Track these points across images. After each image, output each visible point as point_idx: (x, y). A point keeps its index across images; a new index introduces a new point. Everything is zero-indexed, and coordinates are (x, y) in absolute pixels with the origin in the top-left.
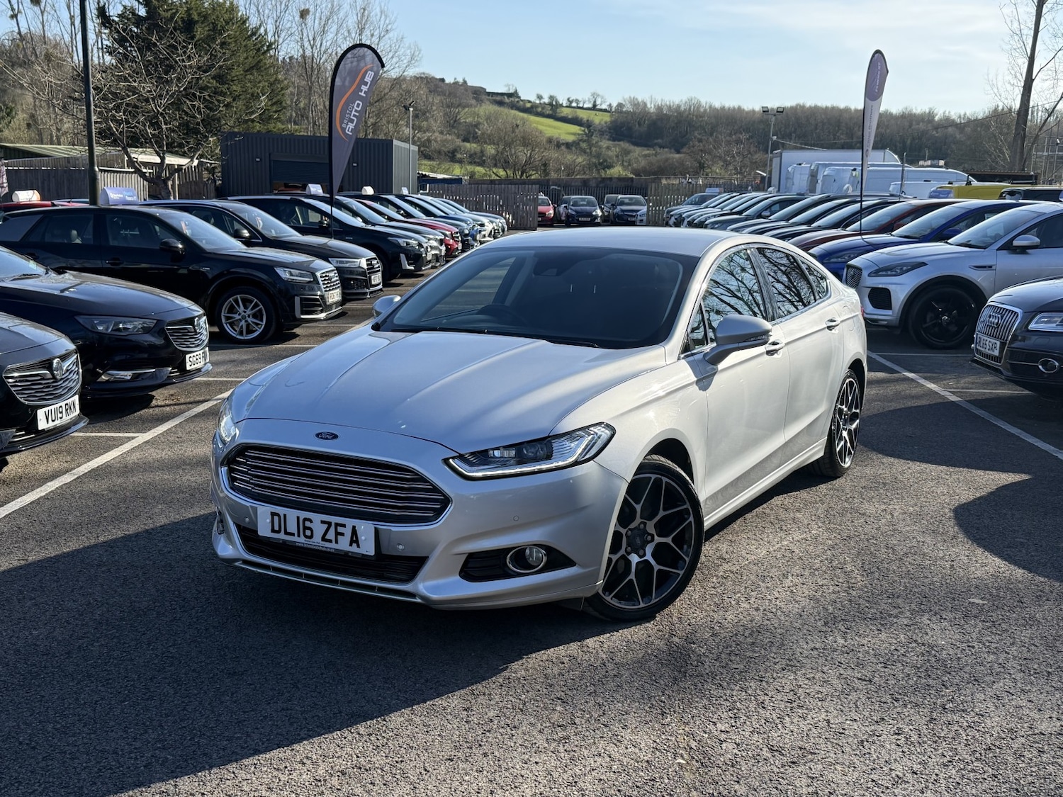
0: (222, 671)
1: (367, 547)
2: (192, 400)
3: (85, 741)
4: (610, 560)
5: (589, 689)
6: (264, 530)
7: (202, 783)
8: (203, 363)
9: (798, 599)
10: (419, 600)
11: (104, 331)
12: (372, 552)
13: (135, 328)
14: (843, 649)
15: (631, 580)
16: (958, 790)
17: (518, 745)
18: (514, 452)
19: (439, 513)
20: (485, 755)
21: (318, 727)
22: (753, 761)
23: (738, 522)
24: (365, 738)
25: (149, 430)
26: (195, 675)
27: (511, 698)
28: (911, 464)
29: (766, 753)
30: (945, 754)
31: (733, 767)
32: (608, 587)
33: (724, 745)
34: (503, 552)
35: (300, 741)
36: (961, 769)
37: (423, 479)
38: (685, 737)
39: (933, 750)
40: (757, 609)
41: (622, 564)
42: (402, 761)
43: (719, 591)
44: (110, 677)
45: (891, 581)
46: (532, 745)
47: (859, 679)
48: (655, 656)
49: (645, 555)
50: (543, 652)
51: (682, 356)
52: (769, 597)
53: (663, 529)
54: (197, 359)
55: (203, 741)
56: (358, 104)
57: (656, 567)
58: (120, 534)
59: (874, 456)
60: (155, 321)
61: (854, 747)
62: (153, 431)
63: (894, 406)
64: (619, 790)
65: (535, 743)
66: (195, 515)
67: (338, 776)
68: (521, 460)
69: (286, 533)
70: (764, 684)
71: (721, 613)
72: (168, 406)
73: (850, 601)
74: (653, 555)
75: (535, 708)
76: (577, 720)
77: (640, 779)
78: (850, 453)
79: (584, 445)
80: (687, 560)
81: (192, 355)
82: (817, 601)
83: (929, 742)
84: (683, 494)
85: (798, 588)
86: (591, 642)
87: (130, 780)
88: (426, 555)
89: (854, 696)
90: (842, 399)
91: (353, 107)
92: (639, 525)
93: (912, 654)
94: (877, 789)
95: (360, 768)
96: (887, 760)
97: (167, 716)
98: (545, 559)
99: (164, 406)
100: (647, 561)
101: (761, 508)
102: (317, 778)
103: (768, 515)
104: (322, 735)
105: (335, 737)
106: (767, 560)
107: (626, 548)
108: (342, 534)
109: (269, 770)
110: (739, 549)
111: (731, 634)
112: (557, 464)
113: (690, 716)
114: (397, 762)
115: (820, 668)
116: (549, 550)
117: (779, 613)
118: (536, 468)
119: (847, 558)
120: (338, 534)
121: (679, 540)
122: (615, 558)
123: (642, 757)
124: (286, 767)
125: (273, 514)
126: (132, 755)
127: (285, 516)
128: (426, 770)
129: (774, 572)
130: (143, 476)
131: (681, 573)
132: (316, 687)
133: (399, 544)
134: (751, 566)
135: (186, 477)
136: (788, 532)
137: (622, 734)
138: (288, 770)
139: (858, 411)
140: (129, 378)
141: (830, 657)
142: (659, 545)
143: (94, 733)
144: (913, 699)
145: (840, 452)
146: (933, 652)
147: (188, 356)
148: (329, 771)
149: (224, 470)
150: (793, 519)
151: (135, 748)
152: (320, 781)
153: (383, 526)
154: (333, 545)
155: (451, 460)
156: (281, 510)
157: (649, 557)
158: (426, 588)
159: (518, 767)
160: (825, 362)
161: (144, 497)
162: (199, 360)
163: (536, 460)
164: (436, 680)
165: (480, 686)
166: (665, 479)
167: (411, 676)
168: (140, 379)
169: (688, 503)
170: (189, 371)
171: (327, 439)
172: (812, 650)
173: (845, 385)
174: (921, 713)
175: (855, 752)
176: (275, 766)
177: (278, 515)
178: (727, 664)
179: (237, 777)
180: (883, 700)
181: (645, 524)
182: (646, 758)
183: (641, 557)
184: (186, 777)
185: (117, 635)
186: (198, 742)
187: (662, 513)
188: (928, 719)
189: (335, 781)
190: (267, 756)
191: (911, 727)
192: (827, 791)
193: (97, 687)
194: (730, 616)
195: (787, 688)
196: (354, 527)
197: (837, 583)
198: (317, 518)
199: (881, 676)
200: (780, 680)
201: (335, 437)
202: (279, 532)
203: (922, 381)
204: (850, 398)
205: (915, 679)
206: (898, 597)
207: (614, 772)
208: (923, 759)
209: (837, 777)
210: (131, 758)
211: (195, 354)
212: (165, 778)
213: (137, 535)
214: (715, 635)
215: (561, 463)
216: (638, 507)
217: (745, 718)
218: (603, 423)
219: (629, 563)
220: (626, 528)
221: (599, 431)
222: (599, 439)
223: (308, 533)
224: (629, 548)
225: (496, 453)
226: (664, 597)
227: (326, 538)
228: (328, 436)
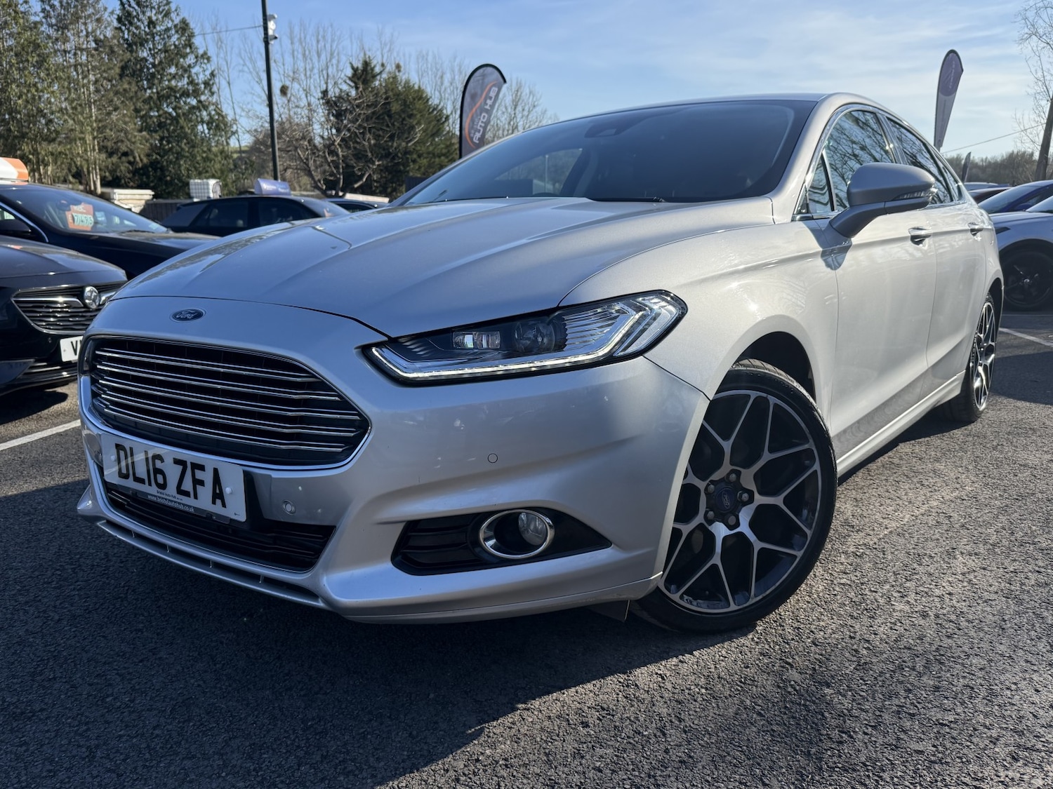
1: (236, 507)
4: (676, 534)
9: (986, 596)
10: (320, 604)
12: (242, 516)
15: (715, 566)
18: (498, 338)
19: (352, 444)
32: (674, 578)
34: (472, 520)
37: (323, 386)
40: (924, 615)
41: (699, 537)
43: (854, 578)
49: (737, 524)
50: (555, 695)
51: (798, 217)
52: (937, 592)
53: (767, 482)
56: (484, 117)
57: (758, 545)
68: (511, 351)
69: (136, 479)
71: (866, 620)
74: (752, 525)
78: (985, 394)
79: (628, 328)
80: (809, 533)
82: (1020, 601)
84: (803, 425)
85: (979, 576)
86: (643, 675)
88: (333, 525)
90: (981, 326)
91: (480, 119)
92: (729, 475)
98: (551, 534)
100: (741, 534)
106: (916, 528)
107: (706, 513)
108: (202, 483)
110: (870, 512)
112: (573, 359)
116: (558, 517)
117: (964, 623)
118: (535, 364)
120: (197, 482)
121: (795, 501)
122: (686, 529)
125: (117, 446)
127: (131, 448)
129: (932, 548)
131: (799, 554)
133: (286, 503)
134: (895, 538)
136: (933, 489)
139: (993, 344)
142: (761, 508)
145: (977, 391)
150: (934, 471)
153: (260, 470)
154: (190, 501)
155: (374, 350)
156: (125, 439)
157: (744, 528)
158: (332, 584)
163: (535, 350)
166: (773, 400)
169: (811, 441)
171: (186, 319)
173: (984, 310)
177: (124, 447)
178: (898, 739)
181: (738, 474)
183: (730, 527)
187: (767, 456)
194: (881, 628)
196: (216, 471)
198: (169, 452)
201: (198, 315)
202: (126, 477)
203: (1018, 334)
204: (988, 326)
214: (862, 666)
215: (582, 358)
216: (727, 446)
218: (667, 293)
219: (710, 537)
220: (703, 479)
221: (656, 304)
222: (654, 319)
223: (160, 478)
224: (711, 514)
225: (469, 340)
226: (769, 594)
227: (182, 488)
228: (188, 316)
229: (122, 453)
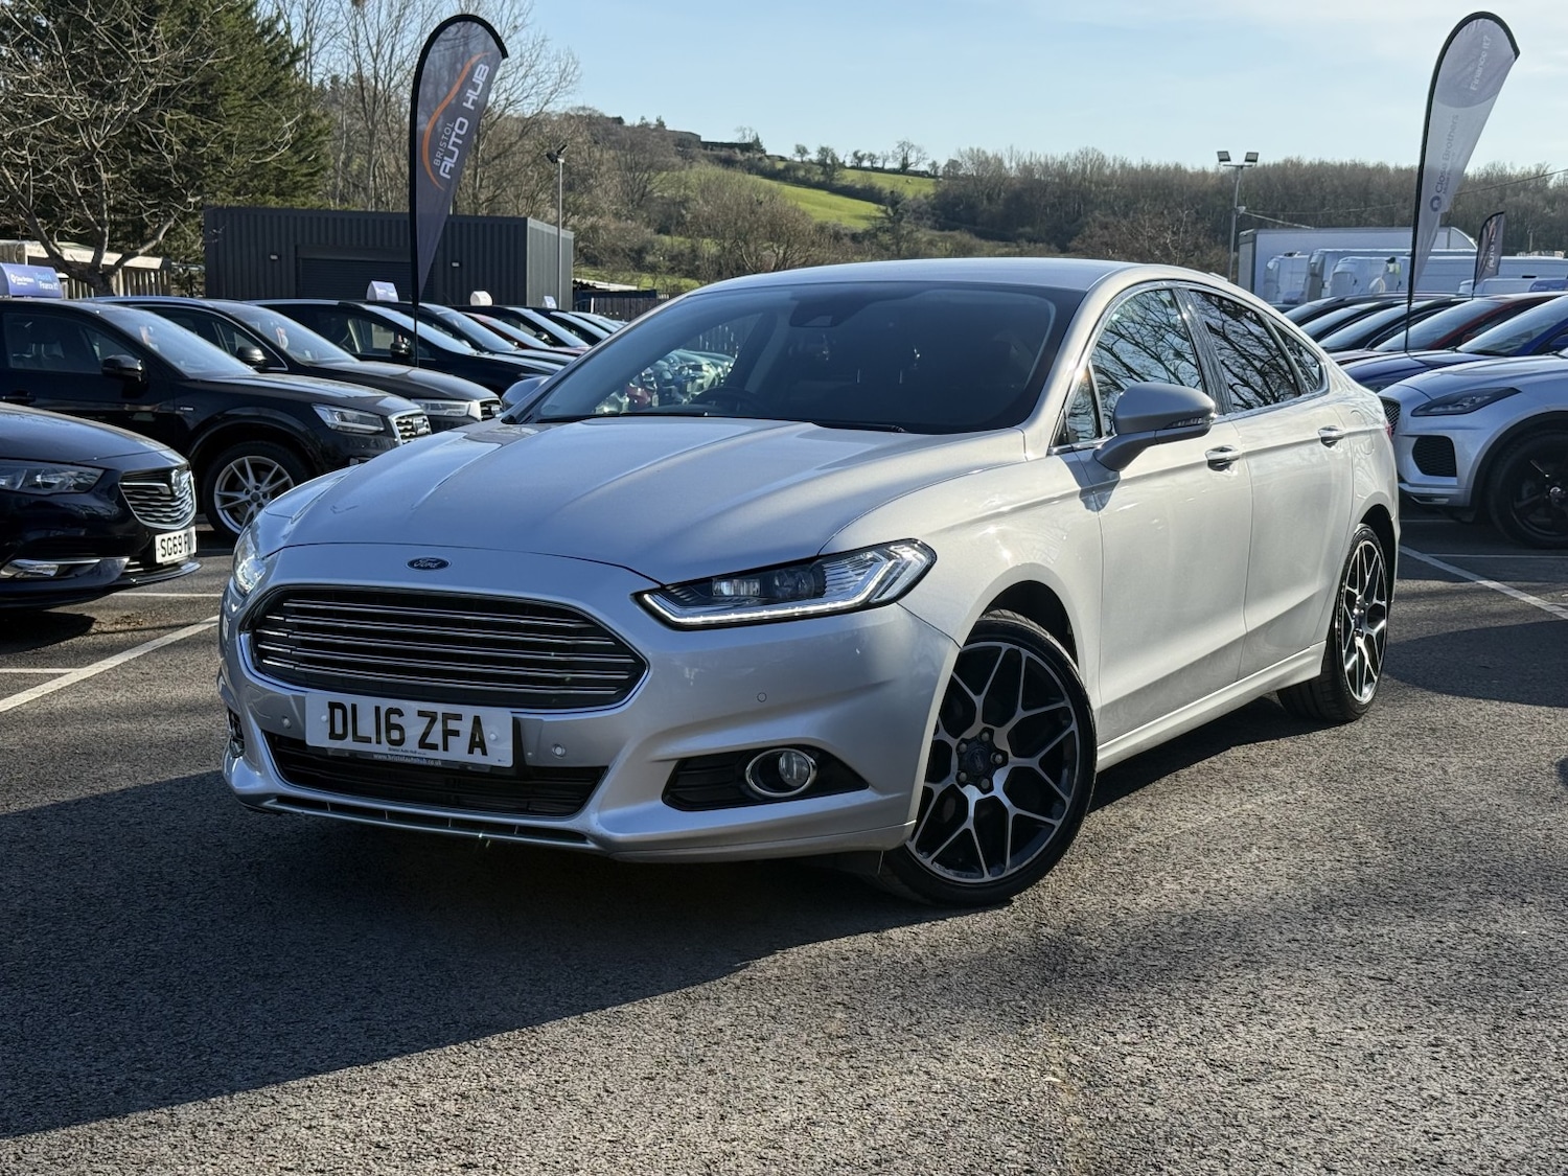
0: (245, 972)
1: (501, 753)
2: (165, 623)
3: (7, 1062)
4: (927, 794)
5: (892, 991)
6: (317, 735)
7: (217, 1111)
8: (185, 553)
9: (1269, 877)
10: (591, 845)
11: (9, 488)
12: (508, 762)
13: (62, 484)
14: (1345, 940)
15: (967, 831)
16: (1538, 1113)
17: (768, 1060)
18: (757, 586)
19: (625, 688)
20: (711, 1072)
21: (417, 1040)
22: (1179, 1078)
23: (1164, 780)
24: (500, 1053)
25: (89, 664)
26: (196, 978)
27: (755, 1003)
28: (1484, 703)
29: (1201, 1068)
30: (1518, 1069)
31: (1142, 1086)
32: (925, 842)
33: (1128, 1060)
34: (741, 757)
35: (387, 1057)
36: (1545, 1089)
37: (598, 629)
38: (1061, 1051)
39: (1496, 1065)
40: (1194, 891)
41: (950, 806)
42: (565, 1081)
43: (1126, 868)
44: (47, 982)
45: (1437, 855)
46: (793, 1060)
47: (1370, 978)
48: (1010, 951)
49: (991, 788)
50: (811, 945)
51: (1055, 450)
52: (1216, 876)
53: (1023, 741)
54: (174, 544)
55: (216, 1060)
56: (462, 124)
57: (1013, 811)
58: (47, 802)
59: (1417, 693)
60: (100, 472)
61: (1357, 1061)
62: (96, 665)
63: (1456, 627)
64: (943, 1115)
65: (798, 1058)
66: (181, 776)
67: (456, 1100)
68: (768, 598)
69: (356, 738)
70: (1202, 984)
71: (1130, 896)
72: (120, 632)
73: (1362, 880)
74: (1008, 790)
75: (798, 1016)
76: (871, 1030)
77: (980, 1101)
78: (1370, 679)
79: (880, 576)
80: (1068, 800)
81: (166, 536)
82: (1302, 881)
83: (1490, 1056)
84: (1058, 681)
85: (1269, 864)
86: (896, 933)
87: (91, 1109)
88: (605, 764)
89: (1361, 999)
90: (1353, 576)
91: (453, 129)
92: (981, 734)
93: (1467, 947)
94: (1395, 1113)
95: (494, 1090)
96: (1415, 1077)
97: (150, 1029)
98: (813, 774)
99: (113, 633)
100: (995, 798)
101: (1206, 762)
102: (419, 1102)
103: (1220, 771)
104: (424, 1050)
105: (448, 1052)
106: (1215, 828)
107: (959, 774)
108: (456, 733)
109: (334, 1094)
111: (1145, 923)
112: (833, 606)
113: (1069, 1025)
114: (557, 1082)
115: (1301, 965)
116: (820, 756)
117: (1233, 895)
118: (797, 610)
119: (1359, 827)
120: (447, 733)
121: (1054, 764)
122: (937, 789)
123: (984, 1074)
124: (363, 1090)
125: (333, 706)
126: (92, 1078)
127: (354, 707)
128: (607, 1091)
129: (1226, 844)
130: (83, 724)
131: (1058, 823)
132: (412, 991)
133: (556, 746)
134: (1186, 836)
135: (162, 726)
136: (1253, 794)
137: (949, 1047)
138: (368, 1094)
139: (1384, 603)
140: (52, 573)
141: (1321, 950)
142: (1017, 771)
143: (24, 1051)
144: (1465, 1002)
145: (1352, 673)
146: (1506, 944)
147: (158, 538)
148: (440, 1094)
149: (245, 637)
150: (1265, 776)
151: (99, 1070)
152: (424, 1106)
153: (529, 716)
154: (440, 755)
155: (646, 597)
156: (347, 699)
157: (998, 792)
158: (602, 822)
159: (768, 1087)
160: (1318, 496)
161: (87, 753)
162: (179, 548)
163: (796, 597)
164: (622, 982)
165: (700, 989)
166: (1025, 653)
167: (579, 976)
168: (72, 576)
169: (1067, 698)
170: (161, 566)
171: (428, 568)
172: (1289, 941)
173: (1358, 551)
174: (1479, 1020)
175: (1358, 1068)
176: (344, 1089)
177: (341, 706)
179: (278, 1102)
180: (1412, 1004)
181: (991, 732)
182: (991, 1076)
183: (984, 792)
184: (190, 1104)
185: (54, 929)
186: (208, 1061)
187: (1021, 714)
188: (1491, 1027)
189: (450, 1106)
190: (330, 1077)
191: (1459, 1037)
192: (1306, 1115)
193: (23, 994)
194: (1144, 900)
195: (1243, 990)
196: (477, 721)
197: (1339, 858)
198: (411, 707)
199: (1410, 975)
200: (1230, 980)
201: (443, 564)
202: (343, 737)
203: (1512, 593)
204: (1368, 577)
205: (1470, 978)
206: (1448, 875)
207: (936, 1093)
208: (1479, 1075)
209: (1326, 1097)
210: (92, 1082)
211: (171, 535)
212: (152, 1105)
213: (78, 802)
214: (1117, 924)
215: (840, 604)
216: (978, 701)
217: (1167, 1027)
218: (915, 541)
219: (964, 801)
220: (956, 737)
221: (907, 553)
222: (904, 569)
223: (395, 735)
224: (963, 775)
225: (726, 588)
226: (1027, 865)
227: (427, 742)
228: (430, 565)
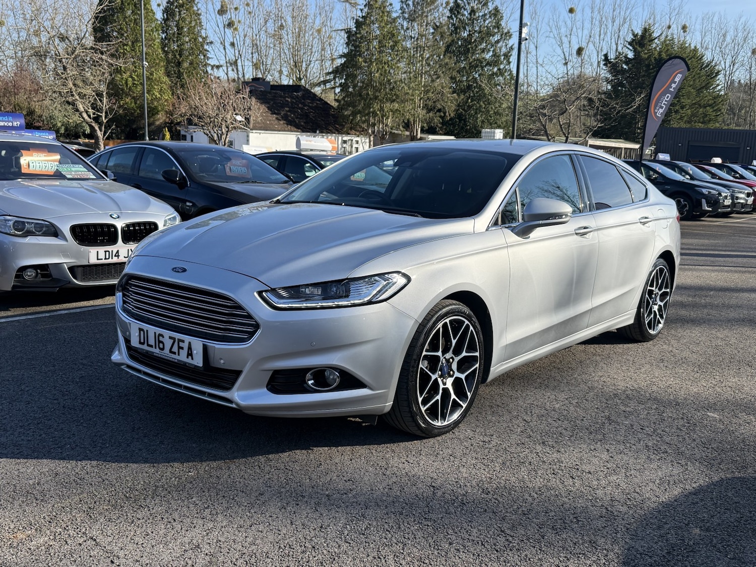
1: (198, 361)
10: (234, 406)
12: (201, 365)
18: (321, 290)
19: (252, 334)
34: (303, 371)
37: (240, 307)
57: (453, 396)
68: (326, 297)
69: (148, 345)
79: (379, 289)
88: (240, 369)
90: (652, 282)
98: (338, 380)
108: (182, 348)
112: (352, 302)
116: (342, 373)
118: (335, 303)
120: (180, 348)
125: (140, 330)
127: (147, 331)
133: (221, 359)
139: (668, 291)
145: (649, 323)
153: (211, 344)
154: (176, 357)
155: (264, 293)
156: (144, 326)
157: (449, 386)
158: (238, 396)
163: (340, 297)
171: (179, 272)
173: (655, 271)
177: (143, 330)
196: (190, 343)
198: (167, 333)
201: (184, 270)
202: (143, 344)
204: (660, 281)
215: (357, 302)
218: (402, 272)
221: (395, 278)
222: (393, 284)
223: (161, 346)
225: (308, 291)
227: (172, 350)
228: (180, 270)
229: (142, 332)
